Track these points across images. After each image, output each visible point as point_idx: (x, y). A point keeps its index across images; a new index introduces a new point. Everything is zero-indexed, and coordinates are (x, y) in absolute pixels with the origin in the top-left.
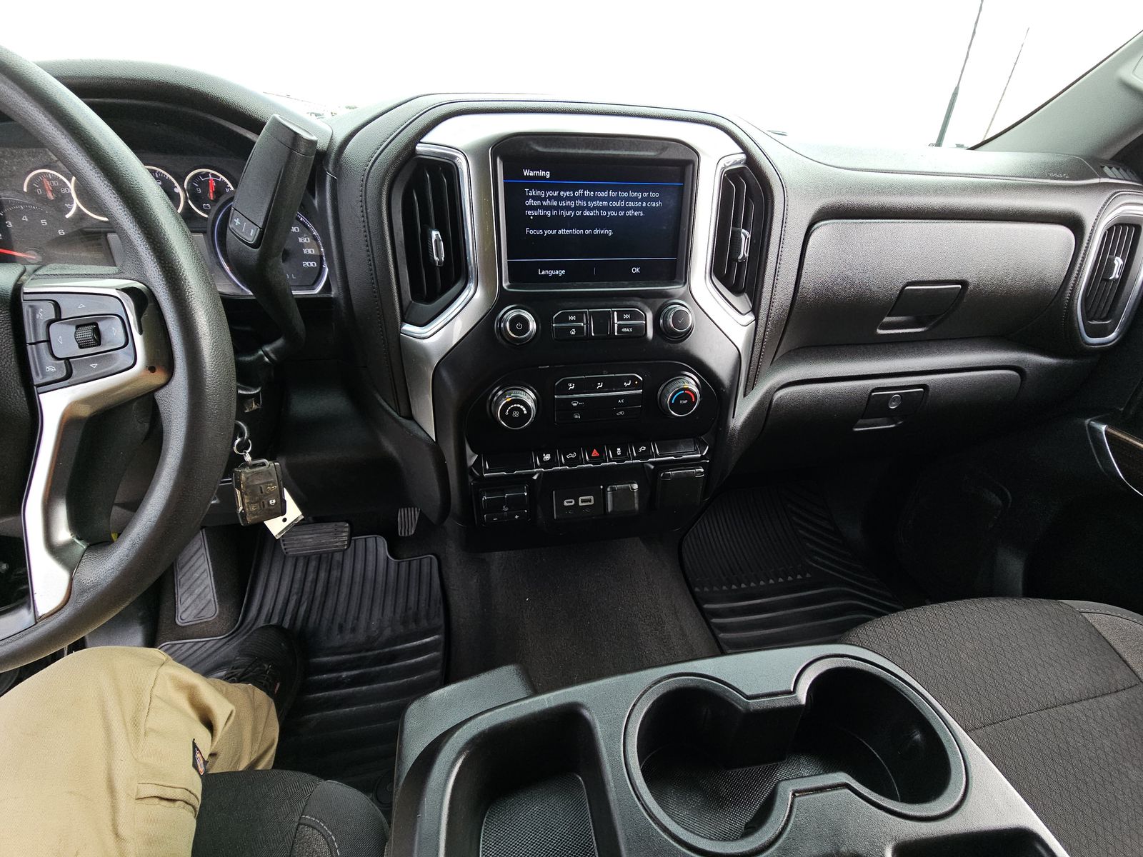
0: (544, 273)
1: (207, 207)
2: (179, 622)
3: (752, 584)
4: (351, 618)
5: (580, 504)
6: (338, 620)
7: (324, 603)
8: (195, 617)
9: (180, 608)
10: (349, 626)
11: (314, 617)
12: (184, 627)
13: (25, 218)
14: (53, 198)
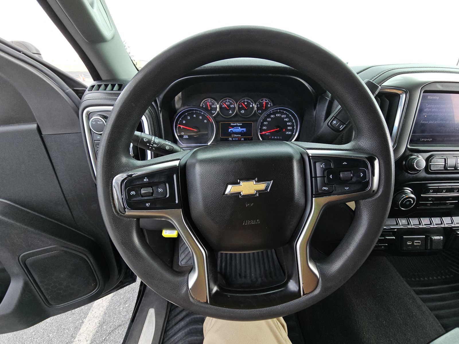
0: (423, 140)
1: (260, 112)
2: (180, 264)
3: (426, 279)
4: (243, 271)
5: (415, 244)
6: (238, 271)
7: (231, 263)
8: (186, 263)
9: (180, 259)
10: (243, 275)
11: (228, 269)
12: (181, 267)
13: (195, 116)
14: (210, 109)
